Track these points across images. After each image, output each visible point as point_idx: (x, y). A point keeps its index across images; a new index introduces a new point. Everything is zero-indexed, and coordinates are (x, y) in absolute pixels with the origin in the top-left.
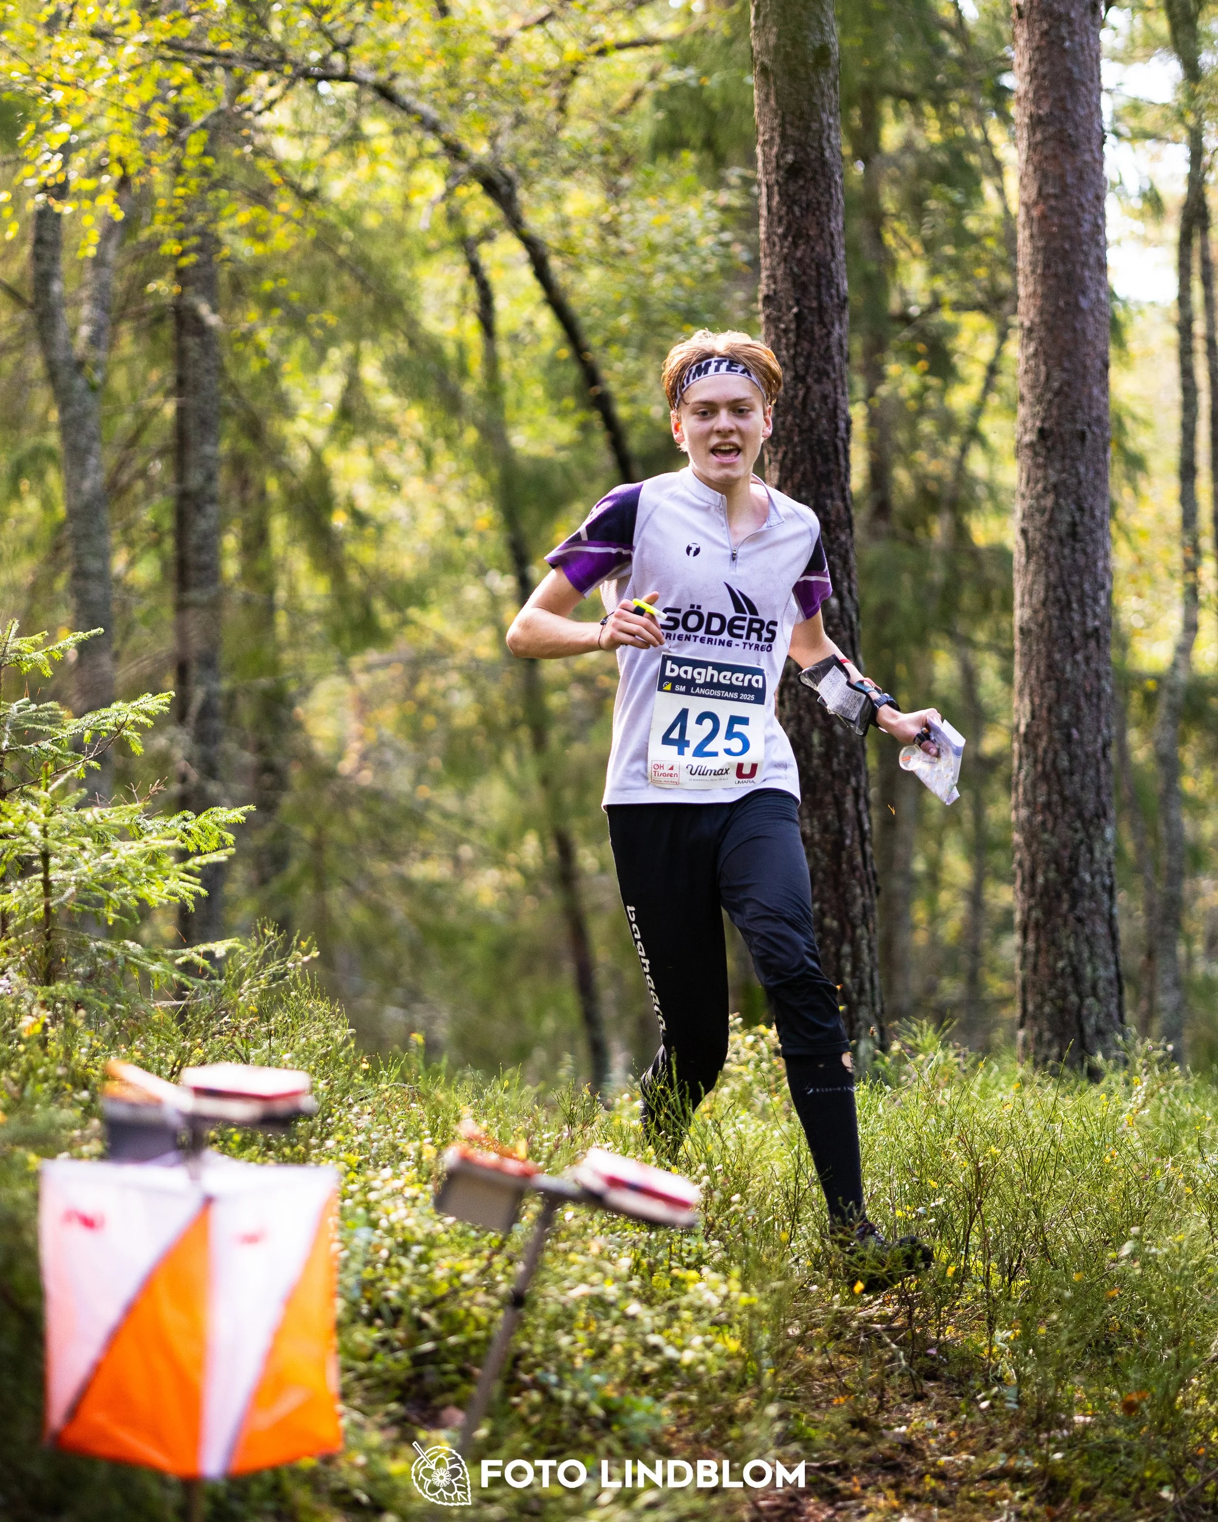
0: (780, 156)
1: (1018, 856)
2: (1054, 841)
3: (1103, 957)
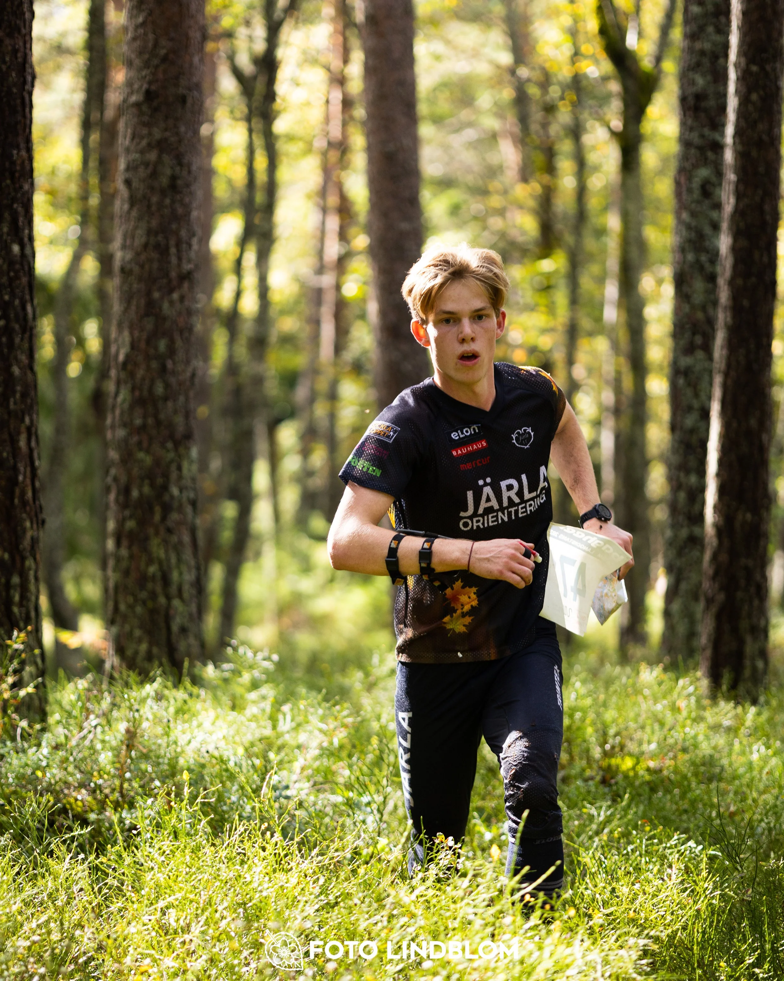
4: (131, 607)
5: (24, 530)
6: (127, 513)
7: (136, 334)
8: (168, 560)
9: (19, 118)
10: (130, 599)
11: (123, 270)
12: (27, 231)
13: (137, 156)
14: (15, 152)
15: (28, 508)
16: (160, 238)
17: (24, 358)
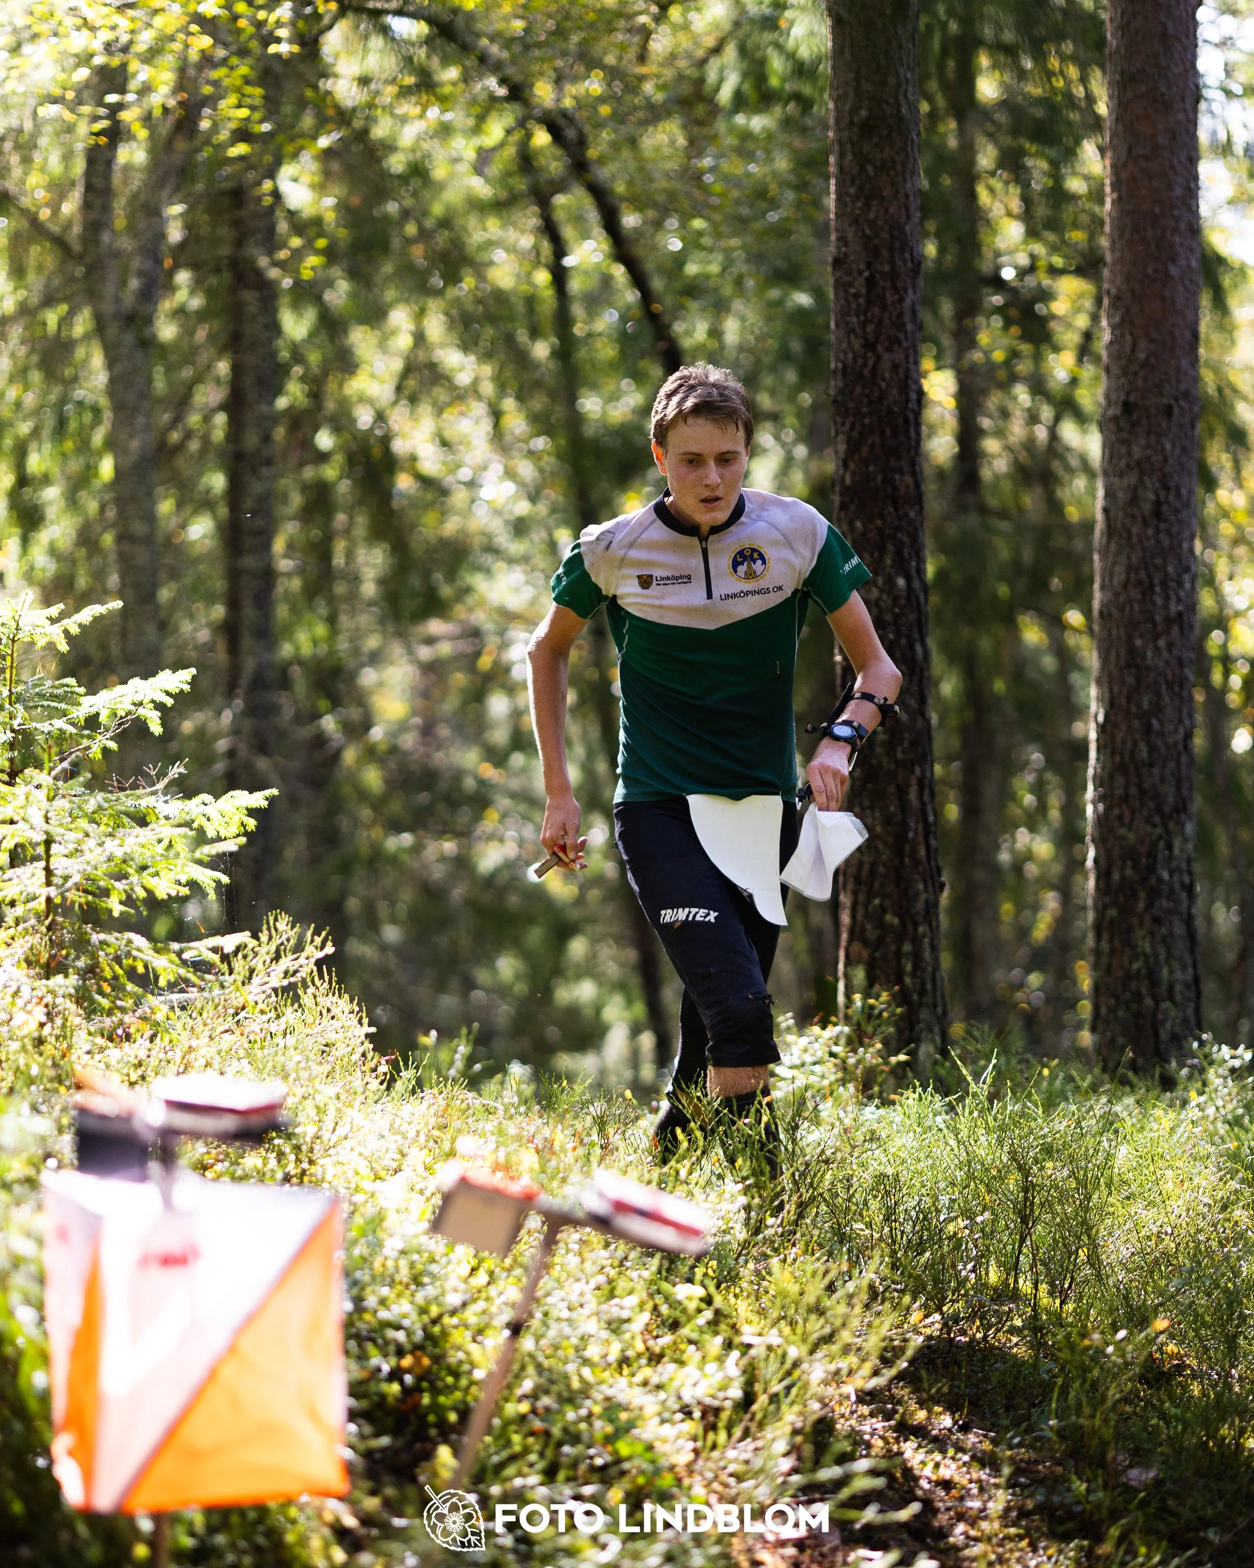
0: (854, 111)
3: (1181, 959)
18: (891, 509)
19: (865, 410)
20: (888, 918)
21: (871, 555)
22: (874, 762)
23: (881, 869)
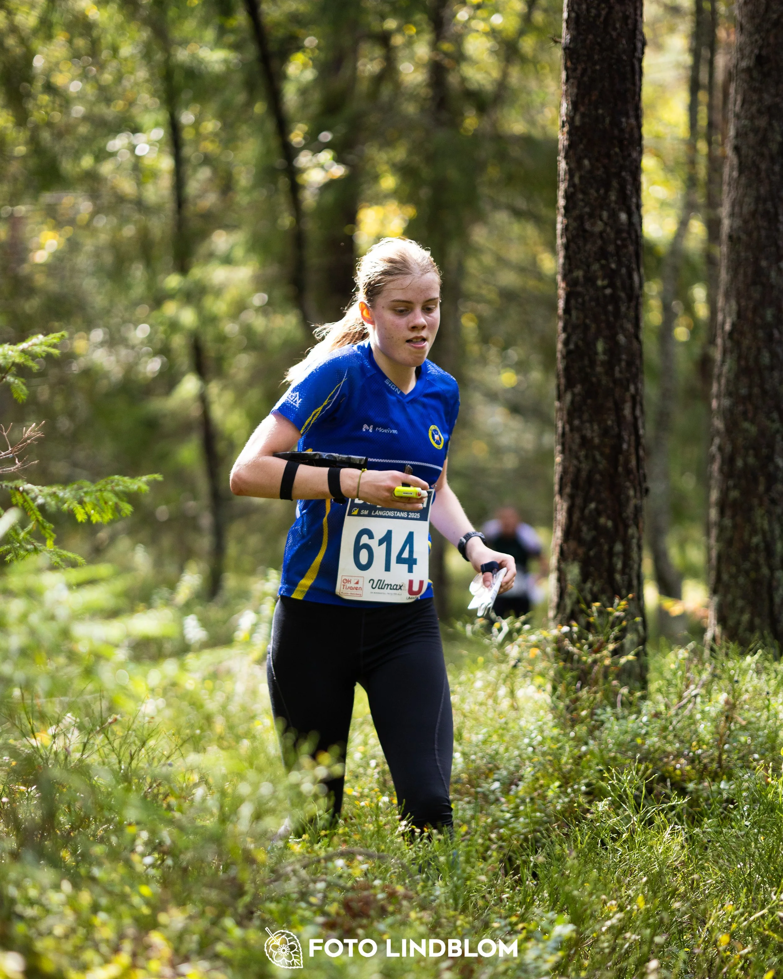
1: (717, 441)
2: (753, 430)
4: (734, 577)
5: (628, 498)
6: (731, 483)
7: (743, 303)
8: (772, 531)
9: (629, 85)
10: (733, 570)
11: (730, 237)
12: (634, 200)
13: (746, 122)
14: (624, 120)
15: (632, 477)
16: (769, 205)
17: (629, 326)
18: (617, 150)
19: (596, 57)
20: (602, 520)
21: (597, 191)
22: (594, 380)
23: (598, 477)
